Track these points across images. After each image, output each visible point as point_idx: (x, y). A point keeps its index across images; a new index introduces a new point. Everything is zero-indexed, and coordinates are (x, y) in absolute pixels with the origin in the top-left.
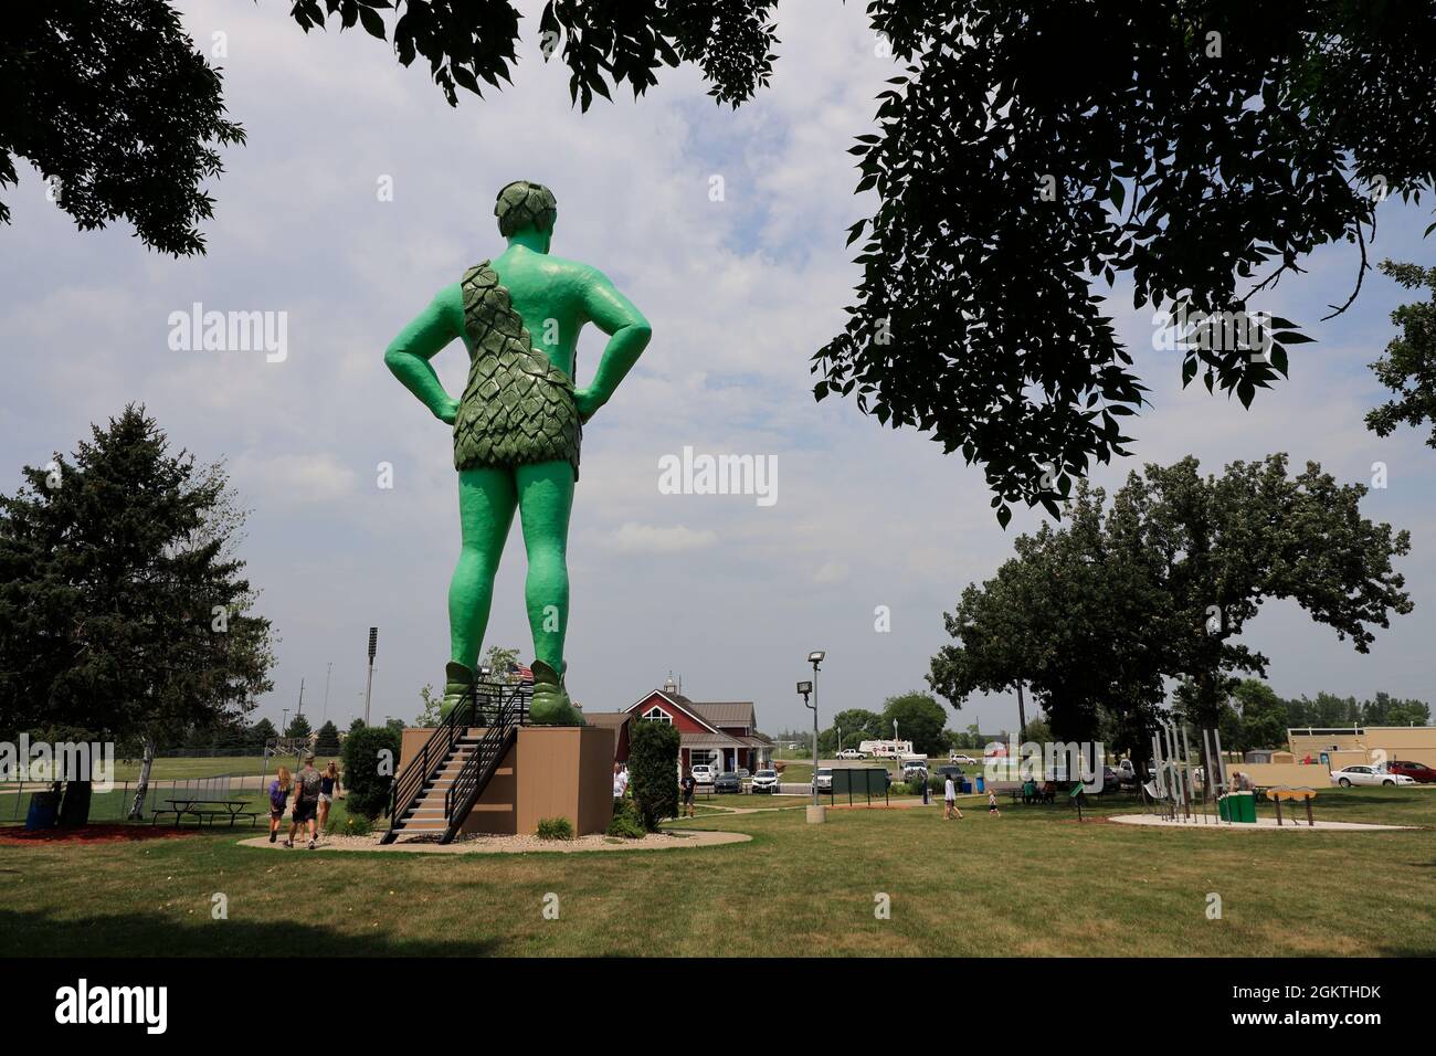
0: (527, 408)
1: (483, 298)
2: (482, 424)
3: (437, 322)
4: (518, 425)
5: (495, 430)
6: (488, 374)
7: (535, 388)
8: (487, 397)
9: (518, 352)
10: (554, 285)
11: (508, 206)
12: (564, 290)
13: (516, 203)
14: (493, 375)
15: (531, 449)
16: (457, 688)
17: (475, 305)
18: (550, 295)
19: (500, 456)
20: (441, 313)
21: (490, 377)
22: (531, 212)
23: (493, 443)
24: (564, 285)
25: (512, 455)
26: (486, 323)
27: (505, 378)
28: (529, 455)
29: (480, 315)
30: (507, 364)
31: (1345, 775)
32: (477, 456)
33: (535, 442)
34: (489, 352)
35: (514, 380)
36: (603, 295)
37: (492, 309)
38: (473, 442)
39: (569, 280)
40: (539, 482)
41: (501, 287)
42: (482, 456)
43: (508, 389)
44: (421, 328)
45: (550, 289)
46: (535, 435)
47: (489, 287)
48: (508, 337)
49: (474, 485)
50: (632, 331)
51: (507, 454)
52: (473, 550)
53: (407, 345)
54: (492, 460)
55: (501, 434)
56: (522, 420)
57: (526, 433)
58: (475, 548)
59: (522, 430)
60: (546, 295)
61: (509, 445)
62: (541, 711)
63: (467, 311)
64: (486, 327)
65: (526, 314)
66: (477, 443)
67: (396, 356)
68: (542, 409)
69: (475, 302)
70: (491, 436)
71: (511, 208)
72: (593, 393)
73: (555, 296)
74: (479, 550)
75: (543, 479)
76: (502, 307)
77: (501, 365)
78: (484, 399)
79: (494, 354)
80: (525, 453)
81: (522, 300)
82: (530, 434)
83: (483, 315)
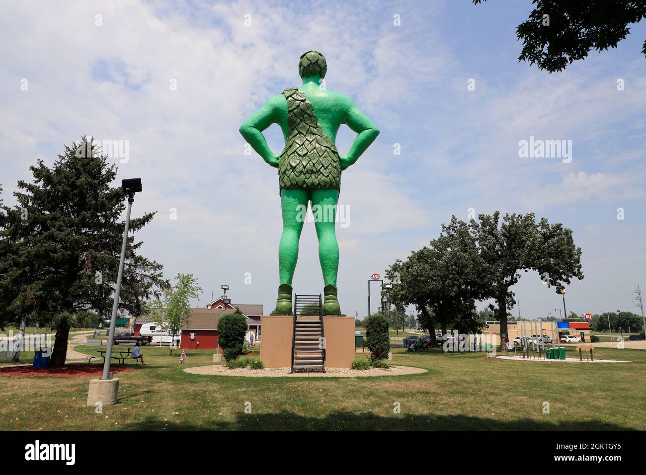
0: (323, 162)
1: (299, 106)
2: (300, 168)
3: (270, 114)
4: (319, 170)
5: (307, 171)
6: (301, 144)
7: (326, 153)
8: (302, 155)
9: (315, 134)
10: (335, 104)
11: (309, 62)
12: (339, 107)
13: (314, 62)
14: (303, 144)
15: (326, 183)
16: (286, 296)
17: (295, 109)
18: (333, 109)
19: (309, 184)
20: (273, 110)
21: (302, 145)
22: (320, 67)
23: (306, 178)
24: (339, 105)
25: (316, 185)
26: (299, 118)
27: (310, 147)
28: (325, 185)
29: (297, 114)
30: (311, 140)
31: (516, 340)
32: (297, 184)
33: (327, 180)
34: (299, 133)
35: (315, 148)
36: (356, 112)
37: (303, 112)
38: (295, 176)
39: (342, 103)
40: (328, 198)
41: (307, 101)
42: (300, 184)
43: (312, 152)
44: (263, 117)
45: (333, 106)
46: (328, 176)
47: (302, 101)
48: (310, 126)
49: (293, 198)
50: (373, 131)
51: (313, 184)
52: (292, 229)
53: (255, 124)
54: (305, 186)
55: (309, 174)
56: (321, 168)
57: (323, 175)
58: (293, 228)
59: (321, 173)
60: (331, 109)
61: (313, 179)
62: (332, 308)
63: (290, 112)
64: (299, 120)
65: (319, 116)
66: (298, 177)
67: (249, 128)
68: (331, 164)
69: (295, 107)
70: (304, 174)
71: (311, 63)
72: (349, 158)
73: (335, 110)
74: (295, 229)
75: (330, 197)
76: (308, 112)
77: (307, 140)
78: (299, 155)
79: (303, 134)
80: (322, 184)
81: (318, 110)
82: (326, 175)
83: (298, 114)
